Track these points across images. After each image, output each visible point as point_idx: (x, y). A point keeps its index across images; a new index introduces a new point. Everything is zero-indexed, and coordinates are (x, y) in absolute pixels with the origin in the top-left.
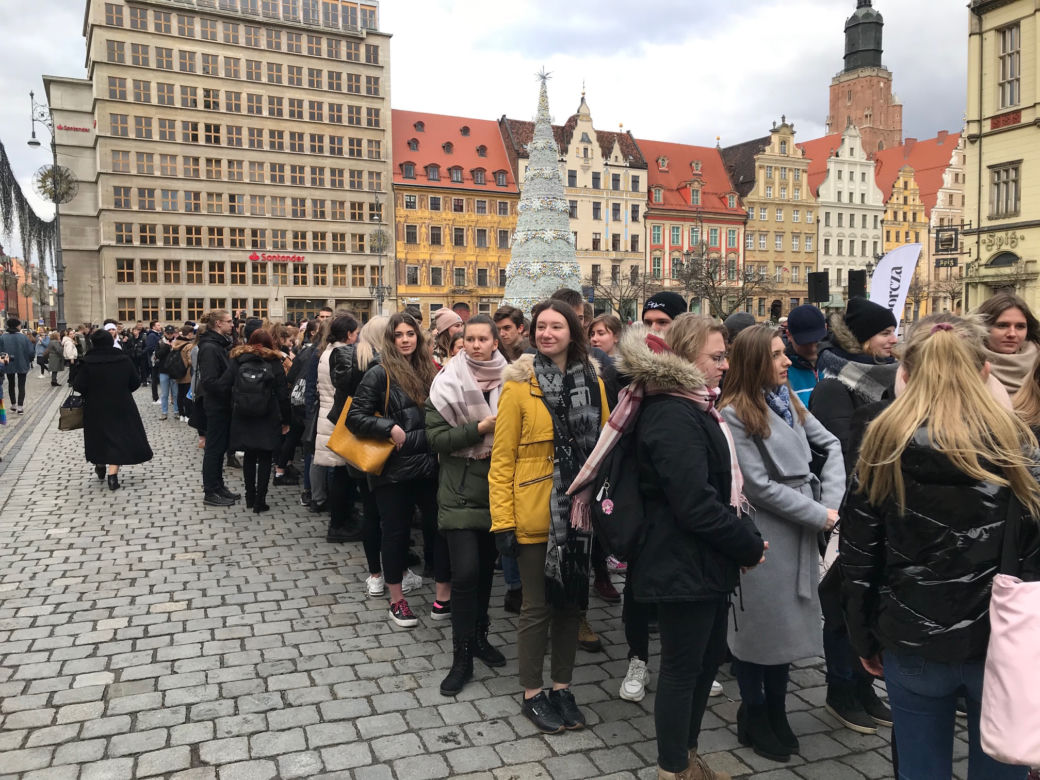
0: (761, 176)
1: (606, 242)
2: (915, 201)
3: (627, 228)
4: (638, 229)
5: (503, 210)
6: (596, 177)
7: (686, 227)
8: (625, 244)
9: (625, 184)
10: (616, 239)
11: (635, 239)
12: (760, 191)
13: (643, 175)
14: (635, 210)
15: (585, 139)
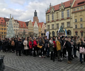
0: (29, 25)
1: (15, 30)
2: (41, 27)
3: (17, 29)
4: (18, 29)
5: (5, 26)
6: (14, 24)
7: (23, 29)
8: (17, 30)
9: (17, 24)
10: (16, 30)
11: (18, 30)
12: (29, 26)
13: (19, 24)
14: (18, 27)
15: (13, 20)
